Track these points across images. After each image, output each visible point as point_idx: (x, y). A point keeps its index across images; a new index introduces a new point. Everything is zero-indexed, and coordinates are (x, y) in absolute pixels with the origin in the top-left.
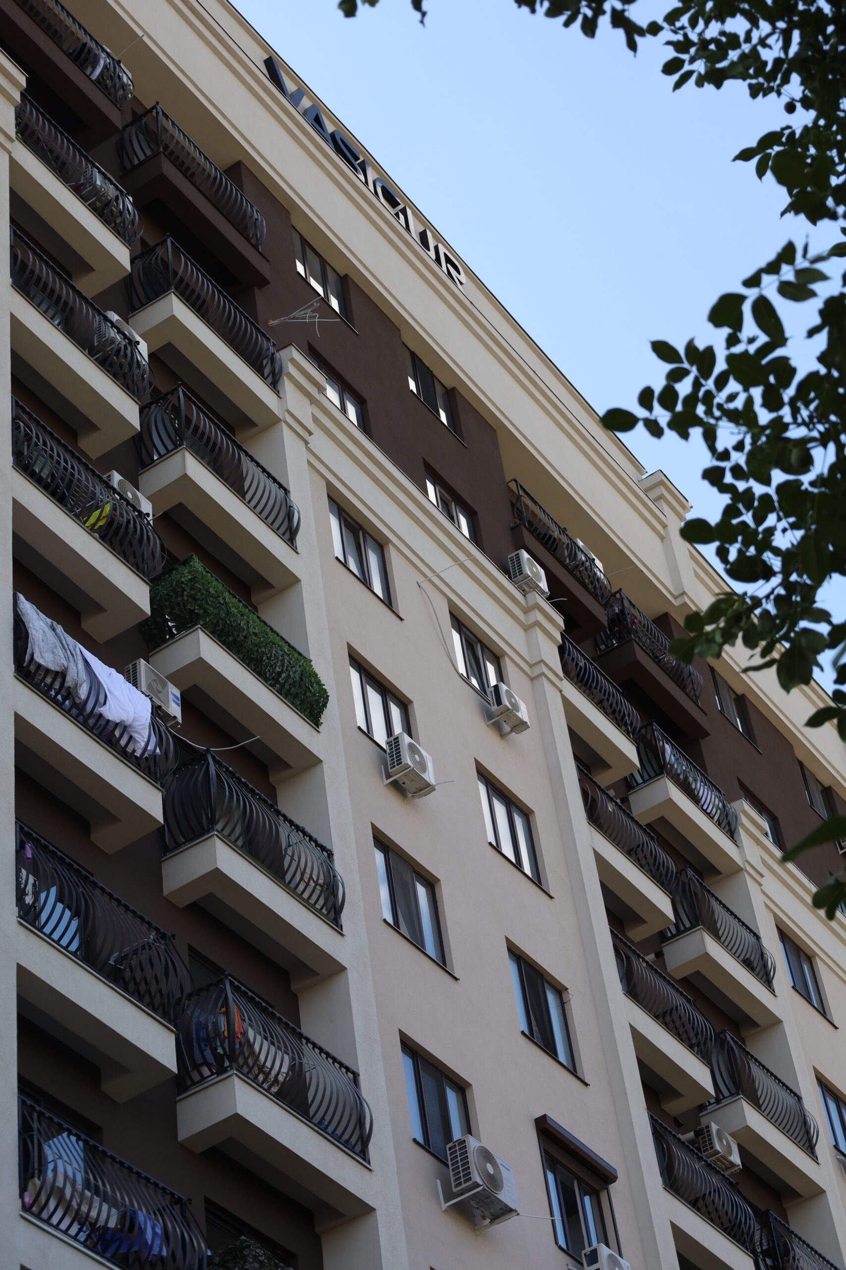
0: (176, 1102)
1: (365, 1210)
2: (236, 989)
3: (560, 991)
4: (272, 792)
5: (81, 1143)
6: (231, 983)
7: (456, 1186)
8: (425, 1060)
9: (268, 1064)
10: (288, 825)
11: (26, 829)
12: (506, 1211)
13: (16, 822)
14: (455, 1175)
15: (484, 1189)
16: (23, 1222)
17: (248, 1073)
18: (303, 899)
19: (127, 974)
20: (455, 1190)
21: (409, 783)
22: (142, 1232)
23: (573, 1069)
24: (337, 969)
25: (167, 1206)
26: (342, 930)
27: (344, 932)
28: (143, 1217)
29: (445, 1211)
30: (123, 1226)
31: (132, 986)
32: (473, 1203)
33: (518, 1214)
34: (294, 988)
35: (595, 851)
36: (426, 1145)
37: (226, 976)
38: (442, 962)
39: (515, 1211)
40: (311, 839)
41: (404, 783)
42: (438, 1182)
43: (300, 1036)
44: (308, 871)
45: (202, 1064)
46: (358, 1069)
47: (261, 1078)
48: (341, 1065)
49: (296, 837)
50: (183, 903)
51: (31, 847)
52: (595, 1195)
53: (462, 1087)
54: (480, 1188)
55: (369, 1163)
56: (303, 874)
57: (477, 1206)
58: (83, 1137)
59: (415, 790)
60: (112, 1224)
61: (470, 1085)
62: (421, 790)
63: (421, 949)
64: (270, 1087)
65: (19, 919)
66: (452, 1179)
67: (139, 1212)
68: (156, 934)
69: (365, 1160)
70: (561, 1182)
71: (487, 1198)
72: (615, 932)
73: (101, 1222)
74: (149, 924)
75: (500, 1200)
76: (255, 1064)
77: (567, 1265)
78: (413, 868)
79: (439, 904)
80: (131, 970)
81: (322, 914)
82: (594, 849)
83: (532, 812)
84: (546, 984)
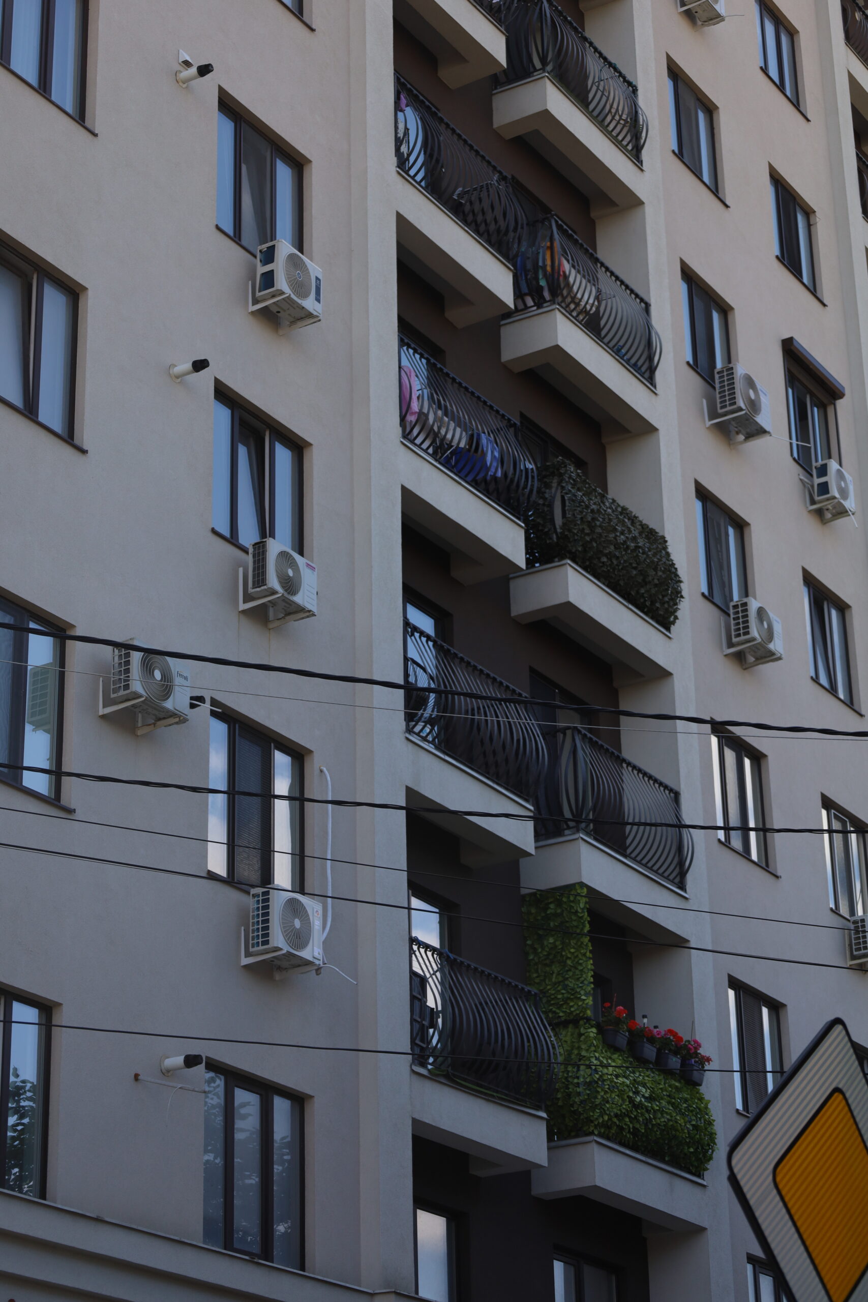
0: (500, 326)
1: (649, 429)
2: (559, 227)
3: (809, 213)
4: (580, 18)
5: (424, 361)
6: (556, 222)
7: (722, 408)
8: (697, 285)
9: (579, 296)
10: (603, 61)
11: (402, 80)
12: (761, 432)
13: (394, 74)
14: (721, 397)
15: (746, 413)
16: (403, 448)
17: (561, 302)
18: (612, 136)
19: (467, 208)
20: (720, 411)
21: (701, 12)
22: (484, 455)
23: (813, 290)
24: (637, 203)
25: (501, 428)
26: (642, 165)
27: (644, 168)
28: (485, 441)
29: (708, 428)
30: (471, 446)
31: (470, 218)
32: (733, 423)
33: (771, 435)
34: (593, 215)
35: (849, 72)
36: (694, 366)
37: (552, 216)
38: (715, 189)
39: (769, 433)
40: (621, 75)
41: (696, 12)
42: (705, 401)
43: (596, 260)
44: (615, 106)
45: (526, 294)
46: (650, 300)
47: (572, 306)
48: (637, 296)
49: (607, 73)
50: (509, 135)
51: (405, 98)
52: (823, 407)
53: (725, 310)
54: (743, 412)
55: (655, 387)
56: (611, 107)
57: (736, 426)
58: (426, 356)
59: (705, 19)
60: (462, 445)
61: (732, 309)
62: (711, 19)
63: (699, 176)
64: (578, 315)
65: (398, 169)
66: (718, 401)
67: (483, 435)
68: (498, 176)
69: (652, 384)
70: (798, 397)
71: (747, 420)
72: (860, 155)
73: (454, 443)
74: (494, 168)
75: (757, 423)
76: (569, 294)
77: (799, 475)
78: (697, 96)
79: (716, 131)
80: (471, 203)
81: (627, 150)
82: (848, 71)
83: (797, 32)
84: (797, 207)
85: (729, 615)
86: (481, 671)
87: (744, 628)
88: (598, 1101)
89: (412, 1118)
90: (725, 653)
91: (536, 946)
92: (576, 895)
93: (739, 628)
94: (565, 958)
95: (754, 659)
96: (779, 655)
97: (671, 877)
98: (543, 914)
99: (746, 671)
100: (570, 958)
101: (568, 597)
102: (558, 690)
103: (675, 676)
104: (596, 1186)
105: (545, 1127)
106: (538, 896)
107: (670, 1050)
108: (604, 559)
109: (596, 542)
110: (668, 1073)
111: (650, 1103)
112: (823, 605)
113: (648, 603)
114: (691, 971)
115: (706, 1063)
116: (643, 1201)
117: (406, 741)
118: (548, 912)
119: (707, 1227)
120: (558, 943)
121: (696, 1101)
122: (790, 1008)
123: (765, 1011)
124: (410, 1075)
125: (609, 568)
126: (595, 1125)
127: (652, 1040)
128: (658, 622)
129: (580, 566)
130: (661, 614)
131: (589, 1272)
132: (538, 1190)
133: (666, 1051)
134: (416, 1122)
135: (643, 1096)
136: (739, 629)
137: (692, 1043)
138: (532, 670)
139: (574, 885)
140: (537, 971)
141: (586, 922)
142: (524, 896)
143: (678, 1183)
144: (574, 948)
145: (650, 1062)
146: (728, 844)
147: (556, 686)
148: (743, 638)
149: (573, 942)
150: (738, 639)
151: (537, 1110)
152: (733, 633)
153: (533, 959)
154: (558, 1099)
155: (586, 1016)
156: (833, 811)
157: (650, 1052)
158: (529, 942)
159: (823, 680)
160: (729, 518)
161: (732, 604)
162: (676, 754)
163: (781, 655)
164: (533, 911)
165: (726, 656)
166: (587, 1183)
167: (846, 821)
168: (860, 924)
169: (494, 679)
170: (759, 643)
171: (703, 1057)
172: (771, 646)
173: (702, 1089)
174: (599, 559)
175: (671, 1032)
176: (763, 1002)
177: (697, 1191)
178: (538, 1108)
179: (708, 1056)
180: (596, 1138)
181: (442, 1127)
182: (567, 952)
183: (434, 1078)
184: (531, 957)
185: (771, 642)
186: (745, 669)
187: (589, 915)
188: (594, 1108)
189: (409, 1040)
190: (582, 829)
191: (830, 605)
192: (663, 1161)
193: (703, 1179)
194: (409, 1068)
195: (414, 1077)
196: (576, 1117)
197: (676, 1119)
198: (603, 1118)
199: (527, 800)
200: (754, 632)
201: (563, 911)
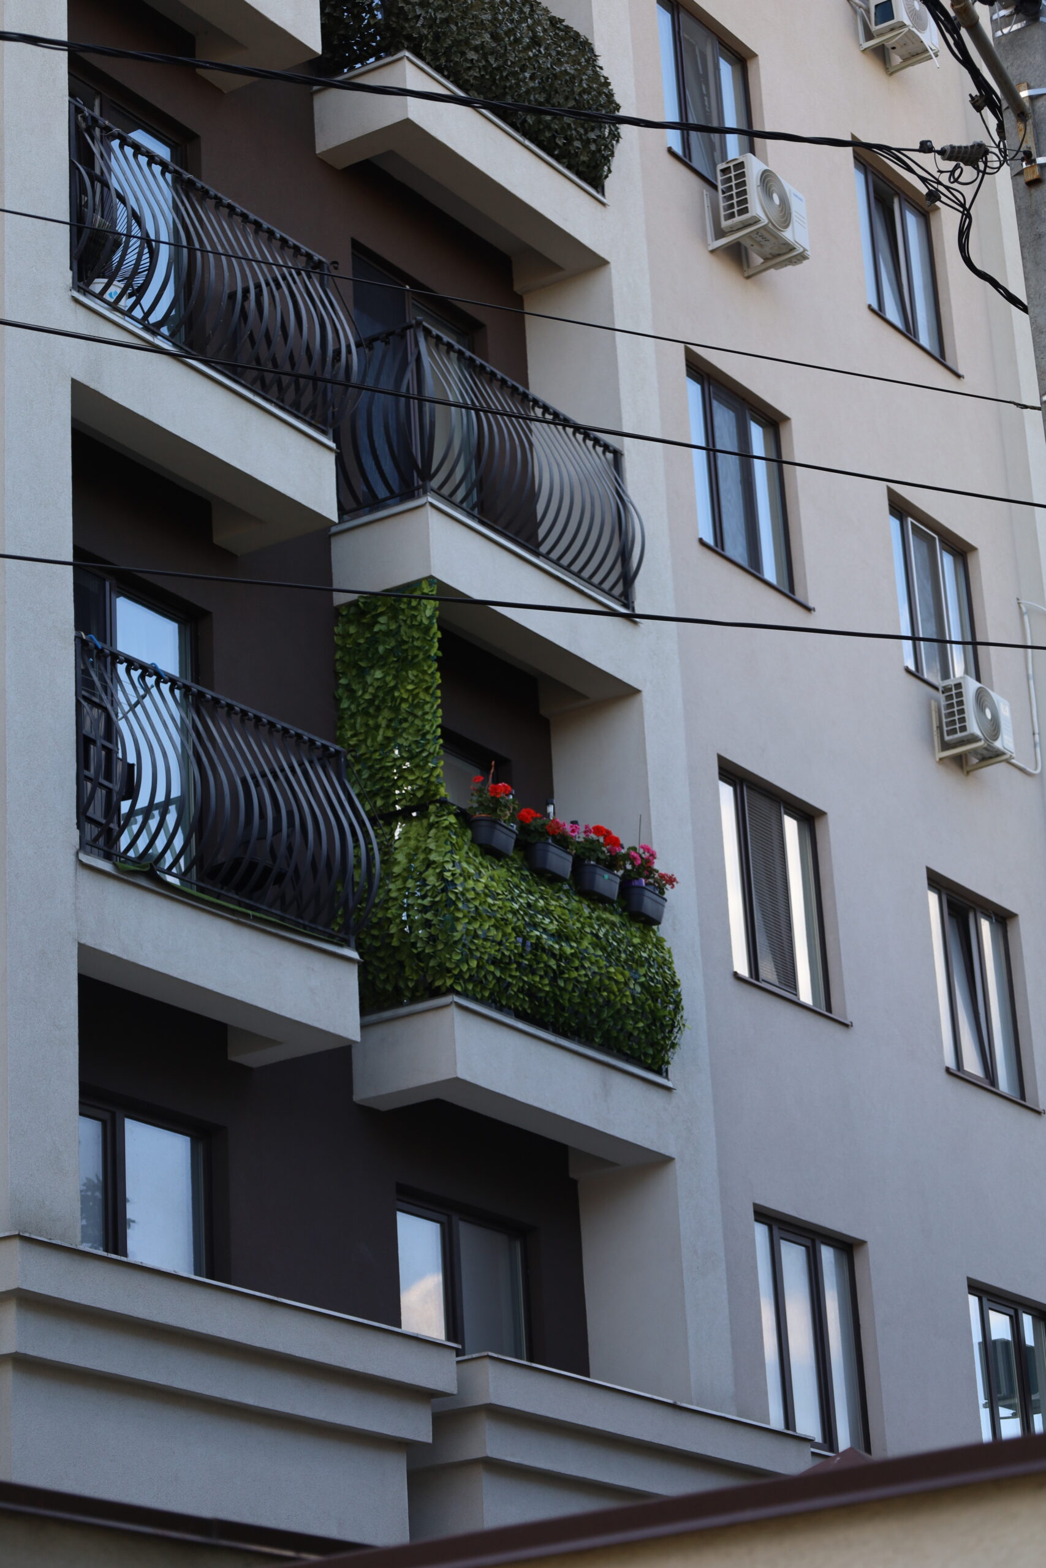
85: (715, 187)
86: (231, 208)
87: (739, 203)
88: (457, 936)
89: (79, 944)
90: (711, 248)
91: (354, 687)
92: (420, 598)
93: (733, 204)
94: (398, 701)
95: (762, 260)
96: (801, 250)
97: (607, 585)
98: (368, 635)
99: (749, 281)
100: (406, 700)
101: (407, 111)
102: (409, 285)
103: (613, 265)
104: (457, 1079)
105: (357, 974)
106: (360, 604)
107: (598, 860)
108: (472, 55)
109: (456, 25)
110: (596, 899)
111: (558, 943)
112: (893, 203)
113: (560, 142)
114: (644, 739)
115: (668, 886)
116: (550, 1108)
117: (73, 304)
118: (376, 629)
119: (673, 1156)
120: (389, 679)
121: (650, 947)
122: (832, 818)
123: (790, 826)
124: (76, 870)
125: (482, 73)
126: (455, 975)
127: (563, 841)
128: (579, 174)
129: (428, 64)
130: (584, 162)
131: (467, 1233)
132: (364, 1092)
133: (592, 862)
134: (85, 952)
135: (545, 931)
136: (731, 206)
137: (641, 851)
138: (356, 246)
139: (418, 582)
140: (353, 727)
141: (436, 640)
142: (337, 609)
143: (617, 1079)
144: (413, 682)
145: (561, 879)
146: (719, 550)
147: (406, 278)
148: (738, 219)
149: (411, 674)
150: (730, 222)
151: (341, 946)
152: (722, 213)
153: (348, 708)
154: (392, 936)
155: (438, 797)
156: (910, 520)
157: (560, 862)
158: (343, 681)
159: (892, 313)
160: (720, 43)
161: (721, 166)
162: (617, 390)
163: (805, 250)
164: (352, 630)
165: (712, 252)
166: (443, 1075)
167: (934, 538)
168: (954, 692)
169: (258, 226)
170: (764, 227)
171: (662, 876)
172: (788, 235)
173: (664, 930)
174: (463, 54)
175: (598, 830)
176: (784, 807)
177: (655, 1095)
178: (344, 943)
179: (670, 874)
180: (457, 999)
181: (141, 963)
182: (402, 691)
183: (125, 878)
184: (345, 704)
185: (787, 226)
186: (748, 278)
187: (440, 628)
188: (451, 946)
189: (75, 810)
190: (433, 490)
191: (905, 204)
192: (588, 1042)
193: (667, 1077)
194: (73, 858)
195: (84, 874)
196: (422, 965)
197: (608, 972)
198: (468, 965)
199: (324, 432)
200: (756, 206)
201: (400, 626)
